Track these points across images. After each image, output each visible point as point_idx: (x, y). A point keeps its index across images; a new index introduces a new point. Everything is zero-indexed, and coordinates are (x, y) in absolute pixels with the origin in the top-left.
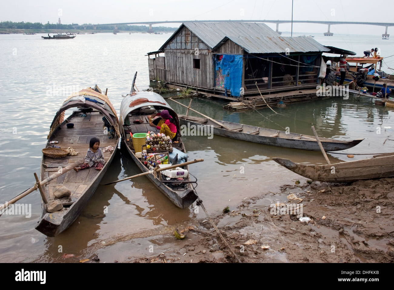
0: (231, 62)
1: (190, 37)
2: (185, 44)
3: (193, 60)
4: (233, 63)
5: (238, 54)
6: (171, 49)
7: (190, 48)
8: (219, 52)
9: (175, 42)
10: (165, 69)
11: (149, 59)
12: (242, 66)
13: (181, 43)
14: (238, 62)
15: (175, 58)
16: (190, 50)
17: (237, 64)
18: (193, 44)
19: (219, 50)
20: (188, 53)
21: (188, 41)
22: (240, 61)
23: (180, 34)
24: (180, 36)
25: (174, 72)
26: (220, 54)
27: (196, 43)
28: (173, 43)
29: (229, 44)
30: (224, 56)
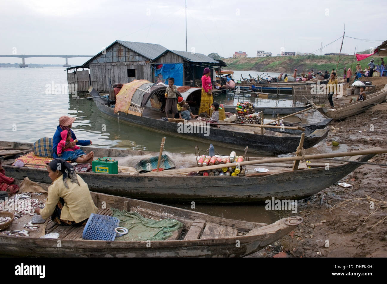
0: (171, 69)
1: (124, 52)
2: (118, 58)
3: (127, 70)
4: (174, 70)
5: (178, 63)
6: (98, 63)
7: (124, 61)
8: (158, 62)
9: (105, 57)
10: (90, 80)
11: (68, 73)
12: (182, 72)
13: (112, 57)
14: (179, 69)
15: (104, 70)
16: (124, 63)
17: (178, 70)
18: (127, 57)
19: (158, 61)
20: (121, 65)
21: (121, 55)
22: (181, 68)
23: (111, 50)
24: (111, 52)
25: (103, 82)
26: (159, 64)
27: (131, 57)
28: (101, 57)
29: (168, 56)
30: (163, 65)
